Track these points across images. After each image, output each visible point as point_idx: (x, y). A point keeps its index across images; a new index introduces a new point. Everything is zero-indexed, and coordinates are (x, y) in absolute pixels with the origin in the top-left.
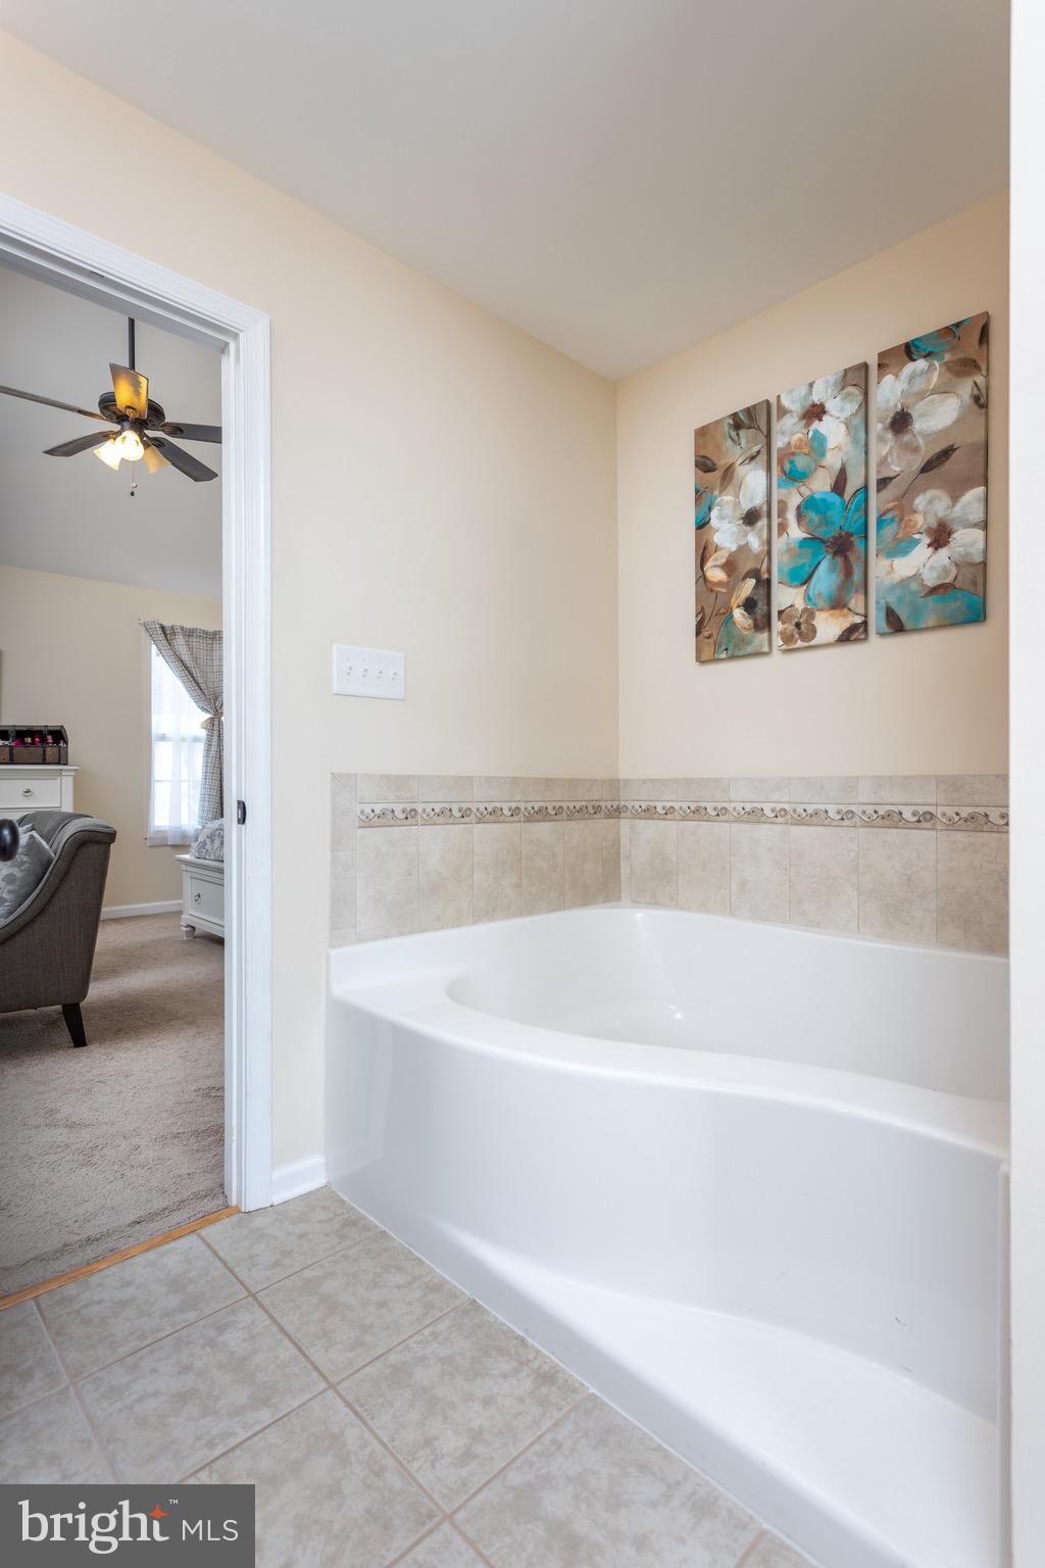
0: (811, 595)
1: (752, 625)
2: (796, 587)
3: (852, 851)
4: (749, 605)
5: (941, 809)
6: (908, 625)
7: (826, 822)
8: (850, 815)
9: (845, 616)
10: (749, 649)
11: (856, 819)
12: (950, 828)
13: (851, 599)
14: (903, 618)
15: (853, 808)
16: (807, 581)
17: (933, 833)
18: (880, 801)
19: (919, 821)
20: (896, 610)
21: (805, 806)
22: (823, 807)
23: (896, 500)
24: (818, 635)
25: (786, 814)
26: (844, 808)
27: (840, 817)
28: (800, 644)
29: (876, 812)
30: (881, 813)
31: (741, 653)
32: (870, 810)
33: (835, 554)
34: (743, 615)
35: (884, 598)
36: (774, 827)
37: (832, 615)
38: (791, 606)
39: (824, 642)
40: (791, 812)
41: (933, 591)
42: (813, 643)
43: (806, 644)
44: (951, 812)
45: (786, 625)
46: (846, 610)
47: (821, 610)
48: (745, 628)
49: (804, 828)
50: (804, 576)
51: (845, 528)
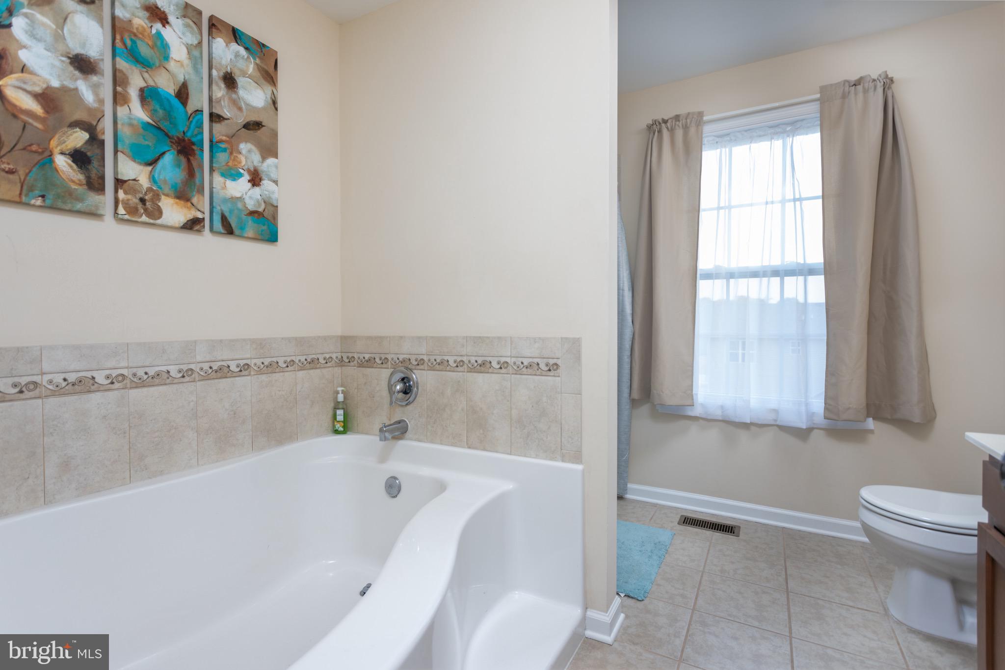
0: (156, 176)
1: (84, 182)
2: (140, 163)
3: (192, 401)
4: (79, 158)
5: (254, 361)
6: (236, 231)
7: (168, 381)
8: (190, 373)
9: (189, 209)
10: (79, 206)
11: (195, 375)
12: (259, 373)
13: (195, 196)
14: (233, 225)
15: (192, 366)
16: (153, 163)
17: (249, 378)
18: (213, 359)
19: (241, 371)
20: (228, 218)
21: (147, 370)
22: (164, 368)
23: (228, 137)
24: (163, 217)
25: (123, 380)
26: (185, 367)
27: (181, 375)
28: (144, 218)
29: (211, 368)
30: (215, 368)
31: (68, 207)
32: (206, 366)
33: (179, 152)
34: (71, 167)
35: (220, 206)
36: (110, 393)
37: (177, 203)
38: (134, 180)
39: (169, 224)
40: (130, 376)
41: (252, 213)
42: (159, 222)
43: (152, 221)
44: (259, 362)
45: (129, 197)
46: (189, 204)
47: (167, 195)
48: (73, 182)
49: (145, 390)
50: (150, 157)
51: (189, 134)
